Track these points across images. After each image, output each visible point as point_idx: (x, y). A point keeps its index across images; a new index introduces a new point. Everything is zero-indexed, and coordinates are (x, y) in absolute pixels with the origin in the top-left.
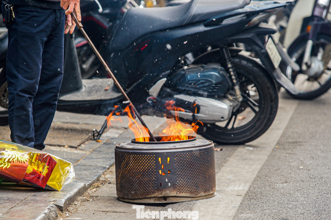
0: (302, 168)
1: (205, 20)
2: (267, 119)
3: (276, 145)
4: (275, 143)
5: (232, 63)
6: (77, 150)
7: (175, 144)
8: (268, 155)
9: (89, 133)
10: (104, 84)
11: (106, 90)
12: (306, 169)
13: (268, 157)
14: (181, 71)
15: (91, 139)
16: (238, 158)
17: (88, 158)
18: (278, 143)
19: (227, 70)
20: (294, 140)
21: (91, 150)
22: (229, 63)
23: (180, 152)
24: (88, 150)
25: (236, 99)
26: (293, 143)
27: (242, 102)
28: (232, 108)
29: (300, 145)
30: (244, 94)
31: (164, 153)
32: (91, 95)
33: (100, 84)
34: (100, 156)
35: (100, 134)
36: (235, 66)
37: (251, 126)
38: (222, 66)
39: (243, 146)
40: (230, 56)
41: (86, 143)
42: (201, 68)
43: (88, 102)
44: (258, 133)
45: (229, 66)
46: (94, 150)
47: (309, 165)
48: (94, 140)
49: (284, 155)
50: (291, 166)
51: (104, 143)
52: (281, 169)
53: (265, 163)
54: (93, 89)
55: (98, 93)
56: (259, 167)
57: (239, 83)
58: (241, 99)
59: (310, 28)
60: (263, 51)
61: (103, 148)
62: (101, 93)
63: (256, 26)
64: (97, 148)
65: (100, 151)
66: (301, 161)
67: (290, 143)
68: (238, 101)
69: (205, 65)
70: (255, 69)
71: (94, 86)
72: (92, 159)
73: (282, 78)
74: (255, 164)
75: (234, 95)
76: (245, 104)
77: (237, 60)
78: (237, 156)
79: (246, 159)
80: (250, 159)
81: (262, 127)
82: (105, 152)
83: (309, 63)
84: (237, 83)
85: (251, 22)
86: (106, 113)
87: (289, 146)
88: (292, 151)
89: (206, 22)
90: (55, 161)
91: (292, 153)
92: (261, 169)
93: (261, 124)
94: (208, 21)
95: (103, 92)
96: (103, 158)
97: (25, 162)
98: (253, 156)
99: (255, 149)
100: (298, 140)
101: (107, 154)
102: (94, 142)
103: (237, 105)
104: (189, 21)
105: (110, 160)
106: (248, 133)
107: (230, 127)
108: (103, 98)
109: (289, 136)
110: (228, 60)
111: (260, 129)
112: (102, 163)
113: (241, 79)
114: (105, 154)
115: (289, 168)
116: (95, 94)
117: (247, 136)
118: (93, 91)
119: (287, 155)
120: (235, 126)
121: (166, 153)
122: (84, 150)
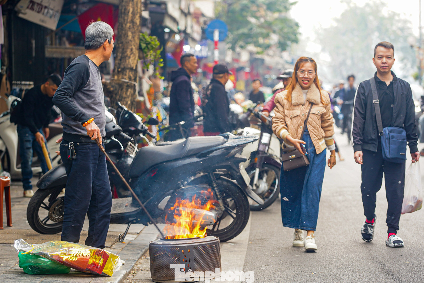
0: (274, 256)
1: (197, 154)
2: (242, 223)
3: (249, 242)
4: (248, 240)
5: (216, 184)
6: (111, 249)
7: (193, 240)
8: (247, 248)
9: (115, 238)
10: (124, 202)
11: (126, 206)
12: (278, 256)
13: (247, 249)
14: (180, 190)
15: (117, 242)
16: (225, 250)
17: (121, 254)
18: (249, 240)
19: (213, 189)
20: (260, 238)
21: (121, 249)
22: (214, 183)
23: (197, 245)
24: (119, 248)
25: (220, 209)
26: (260, 239)
27: (224, 212)
28: (217, 215)
29: (266, 241)
30: (225, 206)
31: (186, 246)
32: (116, 210)
33: (122, 202)
34: (129, 253)
35: (123, 238)
36: (218, 185)
37: (231, 229)
38: (209, 185)
39: (226, 243)
40: (215, 178)
41: (115, 244)
42: (195, 187)
43: (115, 215)
44: (236, 233)
45: (215, 186)
46: (123, 249)
47: (279, 253)
48: (120, 242)
49: (258, 247)
50: (266, 255)
51: (128, 244)
52: (260, 257)
53: (247, 253)
54: (117, 205)
55: (121, 208)
56: (244, 256)
57: (222, 197)
58: (223, 209)
59: (257, 160)
60: (238, 174)
61: (128, 247)
62: (123, 208)
63: (233, 156)
64: (124, 247)
65: (127, 249)
66: (271, 251)
67: (258, 239)
68: (222, 211)
69: (197, 186)
70: (233, 187)
71: (117, 204)
72: (124, 254)
73: (252, 193)
74: (240, 255)
75: (218, 207)
76: (226, 212)
77: (220, 181)
78: (225, 249)
79: (232, 251)
80: (235, 251)
81: (239, 228)
82: (131, 250)
83: (258, 184)
84: (220, 198)
85: (230, 154)
86: (127, 222)
87: (258, 241)
88: (262, 245)
89: (198, 155)
90: (108, 255)
91: (263, 246)
92: (246, 257)
93: (238, 227)
94: (200, 154)
95: (124, 207)
96: (132, 254)
97: (87, 256)
98: (236, 249)
99: (236, 245)
100: (263, 238)
101: (134, 251)
102: (120, 243)
103: (220, 213)
104: (185, 154)
105: (137, 255)
106: (229, 234)
107: (215, 230)
108: (125, 211)
109: (255, 235)
110: (213, 182)
111: (237, 230)
112: (132, 257)
113: (223, 195)
114: (132, 251)
115: (265, 256)
116: (119, 208)
117: (228, 236)
118: (117, 207)
119: (260, 248)
120: (220, 228)
121: (187, 246)
122: (116, 249)
